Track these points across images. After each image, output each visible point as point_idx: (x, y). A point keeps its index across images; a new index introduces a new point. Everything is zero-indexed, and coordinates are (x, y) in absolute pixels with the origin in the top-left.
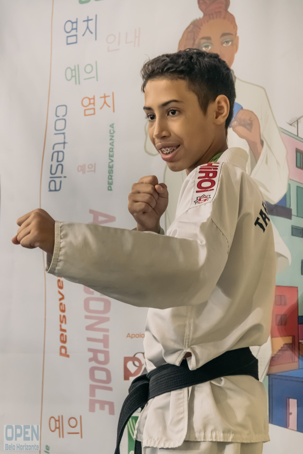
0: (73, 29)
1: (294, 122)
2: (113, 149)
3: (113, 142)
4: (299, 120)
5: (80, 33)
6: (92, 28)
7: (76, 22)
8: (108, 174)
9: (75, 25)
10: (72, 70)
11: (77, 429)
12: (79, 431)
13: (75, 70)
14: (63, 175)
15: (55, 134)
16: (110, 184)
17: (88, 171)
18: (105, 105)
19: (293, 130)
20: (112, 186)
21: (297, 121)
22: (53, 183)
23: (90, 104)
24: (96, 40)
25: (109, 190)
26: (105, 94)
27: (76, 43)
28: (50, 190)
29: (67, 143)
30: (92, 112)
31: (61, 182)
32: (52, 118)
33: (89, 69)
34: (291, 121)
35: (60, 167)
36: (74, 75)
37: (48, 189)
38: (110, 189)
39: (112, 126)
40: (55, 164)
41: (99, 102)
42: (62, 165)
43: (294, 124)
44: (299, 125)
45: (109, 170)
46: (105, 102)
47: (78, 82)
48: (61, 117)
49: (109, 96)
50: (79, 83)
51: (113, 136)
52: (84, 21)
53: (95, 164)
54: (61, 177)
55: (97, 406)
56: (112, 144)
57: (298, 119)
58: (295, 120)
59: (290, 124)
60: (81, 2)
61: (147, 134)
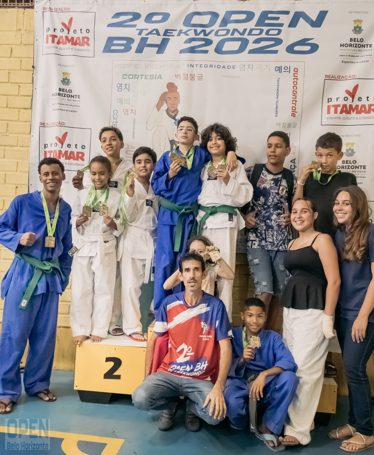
0: (120, 87)
2: (134, 126)
3: (134, 124)
5: (123, 88)
6: (127, 87)
7: (122, 84)
8: (132, 134)
13: (121, 100)
15: (114, 119)
16: (133, 137)
17: (125, 132)
18: (132, 113)
23: (126, 111)
24: (129, 91)
25: (133, 139)
26: (132, 109)
27: (121, 91)
29: (118, 122)
30: (127, 114)
32: (112, 114)
33: (126, 100)
39: (134, 119)
41: (130, 111)
46: (132, 111)
47: (122, 103)
48: (115, 114)
51: (135, 122)
52: (125, 85)
53: (128, 130)
60: (123, 78)
61: (147, 123)
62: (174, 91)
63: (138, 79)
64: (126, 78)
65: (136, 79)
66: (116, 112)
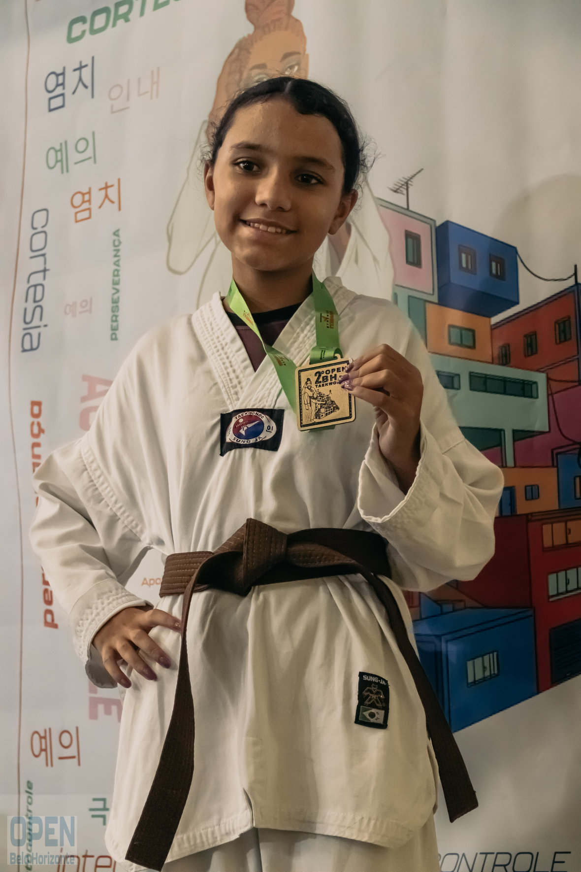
0: (58, 85)
1: (401, 187)
2: (118, 271)
3: (118, 261)
4: (409, 182)
5: (68, 91)
6: (87, 80)
7: (63, 74)
8: (110, 314)
9: (61, 78)
10: (56, 151)
11: (72, 751)
12: (76, 754)
13: (61, 150)
14: (42, 324)
15: (31, 258)
16: (114, 329)
17: (80, 313)
18: (107, 201)
19: (399, 200)
20: (117, 332)
21: (407, 183)
22: (27, 338)
23: (84, 202)
24: (93, 97)
25: (112, 339)
26: (106, 184)
27: (63, 106)
28: (24, 351)
29: (48, 270)
30: (86, 214)
31: (39, 335)
32: (27, 231)
33: (82, 145)
34: (397, 185)
35: (38, 310)
36: (59, 158)
37: (21, 349)
38: (114, 338)
39: (116, 233)
40: (31, 305)
41: (97, 197)
42: (41, 307)
43: (401, 189)
44: (410, 190)
45: (113, 307)
46: (106, 196)
47: (65, 169)
48: (40, 229)
49: (112, 186)
50: (67, 171)
51: (118, 251)
52: (75, 70)
53: (91, 299)
54: (39, 327)
55: (101, 708)
56: (117, 264)
57: (408, 180)
58: (403, 183)
59: (395, 189)
60: (71, 40)
61: (170, 239)
62: (279, 20)
63: (127, 20)
64: (84, 32)
65: (121, 22)
66: (40, 219)
